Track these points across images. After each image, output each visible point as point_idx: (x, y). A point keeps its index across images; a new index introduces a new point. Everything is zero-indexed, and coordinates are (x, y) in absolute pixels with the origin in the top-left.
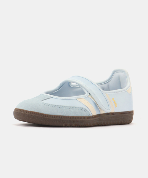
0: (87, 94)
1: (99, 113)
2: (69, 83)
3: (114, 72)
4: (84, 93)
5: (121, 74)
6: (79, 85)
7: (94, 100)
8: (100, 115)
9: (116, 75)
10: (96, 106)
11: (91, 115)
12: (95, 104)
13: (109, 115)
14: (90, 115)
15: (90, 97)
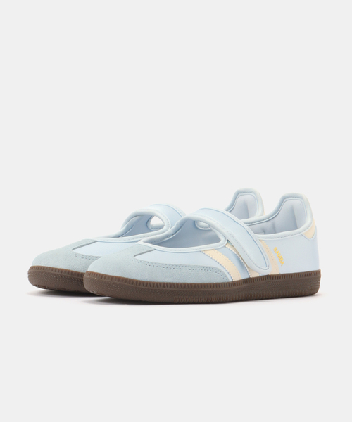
0: (223, 241)
1: (247, 277)
2: (194, 222)
3: (284, 199)
4: (218, 240)
5: (295, 202)
6: (210, 225)
7: (237, 252)
8: (249, 280)
9: (287, 204)
10: (241, 263)
11: (230, 280)
12: (238, 259)
13: (269, 280)
14: (227, 281)
15: (228, 246)
